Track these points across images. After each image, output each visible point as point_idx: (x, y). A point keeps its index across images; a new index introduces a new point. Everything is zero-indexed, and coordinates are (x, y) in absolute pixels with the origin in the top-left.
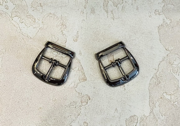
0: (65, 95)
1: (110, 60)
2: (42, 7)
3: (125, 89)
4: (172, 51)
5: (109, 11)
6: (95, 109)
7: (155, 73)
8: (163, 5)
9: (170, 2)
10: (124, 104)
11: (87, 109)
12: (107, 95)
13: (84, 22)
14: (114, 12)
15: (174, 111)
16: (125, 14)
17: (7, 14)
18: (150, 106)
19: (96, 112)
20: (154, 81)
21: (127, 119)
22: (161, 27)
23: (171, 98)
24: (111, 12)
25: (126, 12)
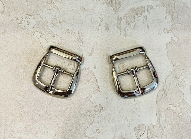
0: (80, 105)
2: (61, 23)
3: (135, 100)
4: (179, 66)
5: (122, 29)
6: (107, 117)
7: (163, 86)
8: (172, 24)
9: (178, 22)
10: (133, 114)
11: (100, 118)
12: (118, 106)
13: (99, 38)
15: (179, 121)
16: (136, 32)
17: (29, 29)
18: (157, 116)
19: (108, 120)
20: (161, 93)
21: (136, 128)
22: (169, 44)
23: (176, 110)
24: (123, 30)
25: (137, 30)
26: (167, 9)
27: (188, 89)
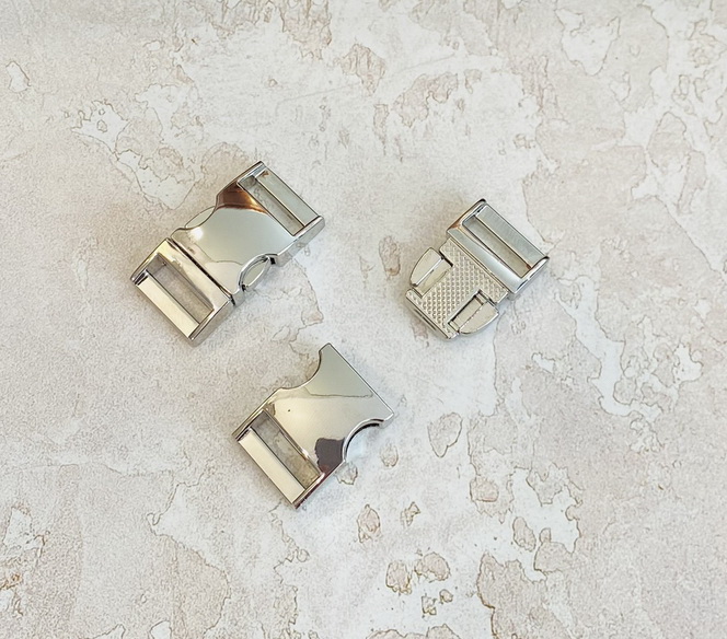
0: (260, 361)
1: (388, 267)
2: (202, 125)
4: (561, 243)
5: (389, 139)
7: (513, 302)
8: (539, 122)
9: (556, 115)
10: (425, 384)
13: (319, 167)
14: (402, 139)
15: (563, 402)
16: (433, 148)
17: (102, 145)
18: (496, 389)
20: (508, 322)
21: (431, 424)
22: (530, 180)
23: (555, 368)
24: (393, 141)
25: (435, 141)
26: (523, 81)
27: (589, 309)
